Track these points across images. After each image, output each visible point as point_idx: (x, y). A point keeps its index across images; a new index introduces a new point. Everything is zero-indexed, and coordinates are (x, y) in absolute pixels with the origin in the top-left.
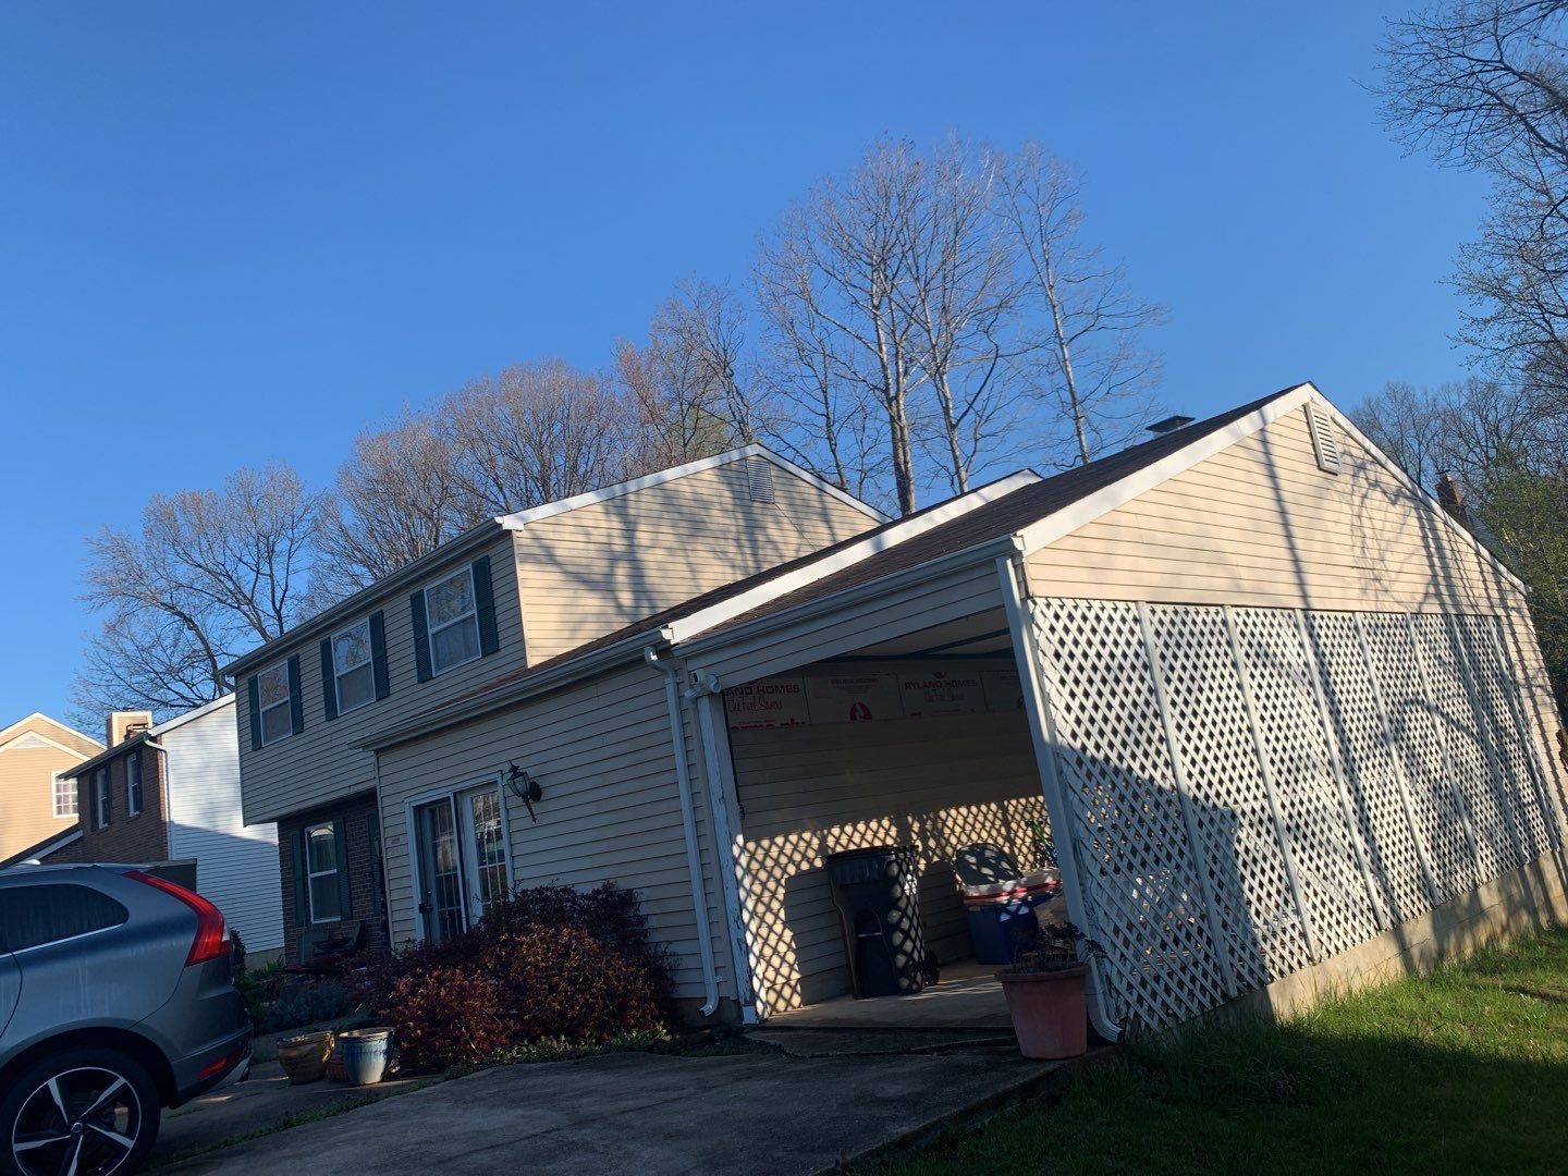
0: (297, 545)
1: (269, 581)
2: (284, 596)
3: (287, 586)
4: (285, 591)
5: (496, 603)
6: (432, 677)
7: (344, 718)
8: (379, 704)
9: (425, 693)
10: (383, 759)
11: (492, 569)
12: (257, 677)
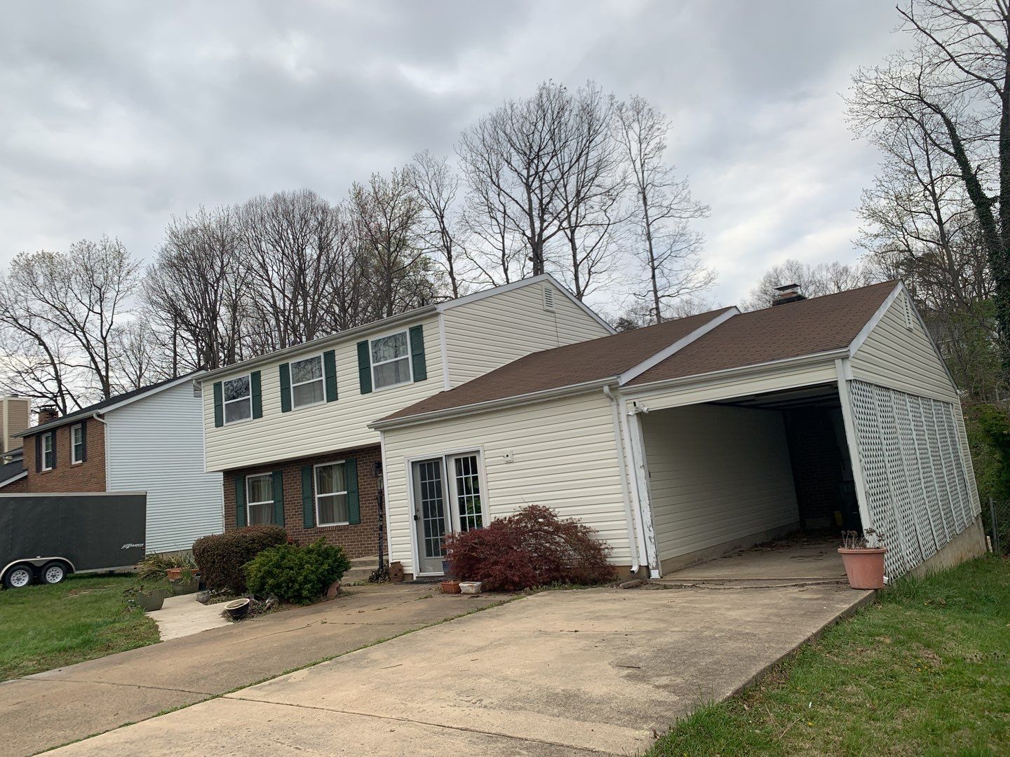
0: (121, 295)
1: (100, 318)
2: (110, 328)
3: (112, 322)
4: (111, 326)
5: (426, 353)
6: (371, 391)
7: (297, 412)
8: (328, 405)
9: (364, 400)
10: (386, 435)
11: (424, 333)
12: (221, 382)
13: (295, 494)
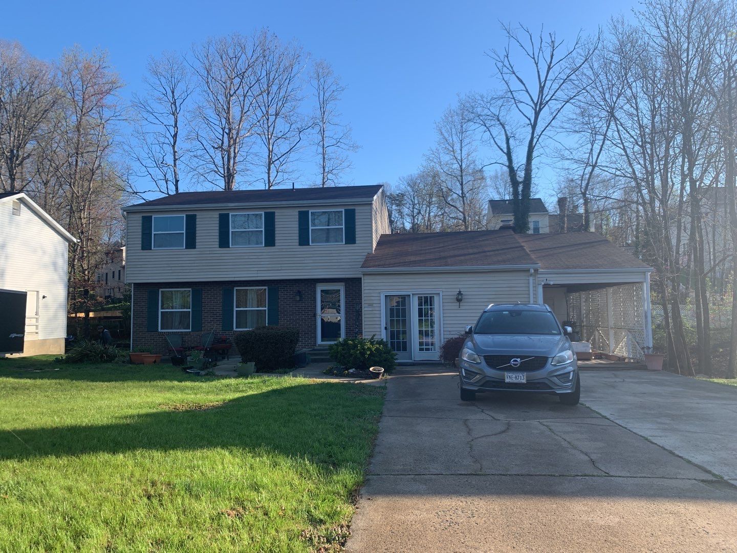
5: (357, 227)
6: (309, 245)
7: (236, 249)
8: (266, 248)
9: (303, 250)
10: (366, 277)
11: (356, 214)
12: (151, 216)
13: (214, 306)
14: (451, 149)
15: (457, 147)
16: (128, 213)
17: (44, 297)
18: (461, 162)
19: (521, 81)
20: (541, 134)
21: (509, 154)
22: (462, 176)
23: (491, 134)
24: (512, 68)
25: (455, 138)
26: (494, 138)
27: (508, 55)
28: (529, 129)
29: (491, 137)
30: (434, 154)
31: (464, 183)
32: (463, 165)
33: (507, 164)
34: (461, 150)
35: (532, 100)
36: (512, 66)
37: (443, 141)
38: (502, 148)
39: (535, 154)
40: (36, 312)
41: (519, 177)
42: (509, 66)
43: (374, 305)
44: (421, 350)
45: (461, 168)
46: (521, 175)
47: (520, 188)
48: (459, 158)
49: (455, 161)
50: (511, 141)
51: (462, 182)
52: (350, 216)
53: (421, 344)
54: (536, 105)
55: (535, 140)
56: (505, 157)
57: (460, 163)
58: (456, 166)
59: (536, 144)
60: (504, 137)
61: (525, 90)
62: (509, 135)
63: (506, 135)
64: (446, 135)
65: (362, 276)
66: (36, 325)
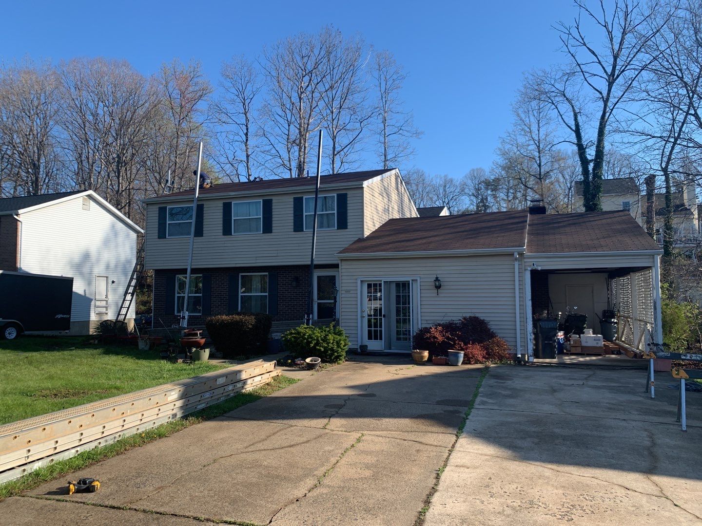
5: (348, 211)
6: (303, 231)
7: (237, 236)
8: (264, 235)
9: (296, 236)
10: (344, 263)
11: (348, 199)
12: (166, 207)
13: (222, 291)
14: (528, 130)
15: (534, 128)
16: (147, 204)
17: (113, 282)
18: (539, 142)
19: (593, 53)
20: (613, 108)
21: (578, 132)
22: (539, 157)
23: (559, 112)
24: (583, 39)
25: (532, 118)
26: (561, 116)
27: (578, 26)
28: (602, 104)
29: (559, 114)
30: (510, 136)
31: (542, 164)
32: (540, 146)
33: (575, 141)
34: (539, 131)
35: (605, 71)
36: (583, 37)
37: (520, 122)
38: (569, 125)
39: (608, 128)
40: (106, 295)
41: (589, 154)
42: (578, 37)
43: (351, 292)
44: (399, 339)
45: (539, 149)
46: (591, 153)
47: (591, 166)
48: (537, 138)
49: (532, 142)
50: (579, 118)
51: (540, 163)
52: (342, 200)
53: (398, 333)
54: (609, 76)
55: (607, 114)
56: (574, 135)
57: (538, 144)
58: (533, 147)
59: (608, 118)
60: (572, 114)
61: (598, 62)
62: (577, 111)
63: (574, 110)
64: (523, 116)
65: (339, 262)
66: (106, 307)
